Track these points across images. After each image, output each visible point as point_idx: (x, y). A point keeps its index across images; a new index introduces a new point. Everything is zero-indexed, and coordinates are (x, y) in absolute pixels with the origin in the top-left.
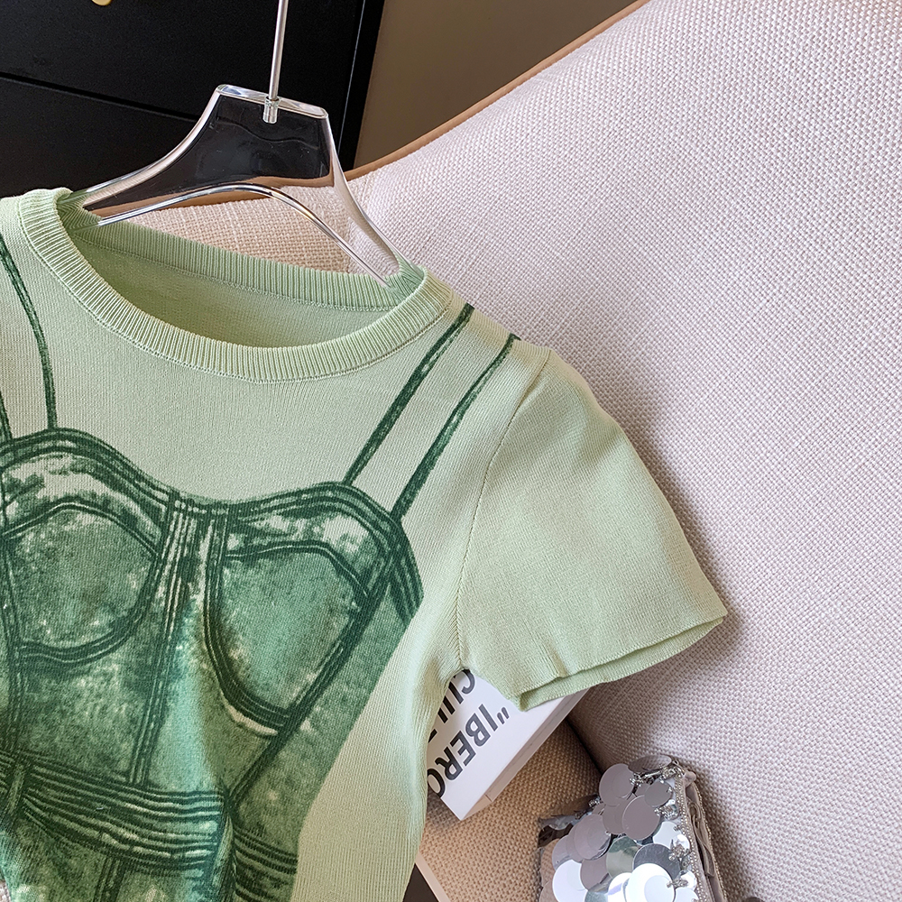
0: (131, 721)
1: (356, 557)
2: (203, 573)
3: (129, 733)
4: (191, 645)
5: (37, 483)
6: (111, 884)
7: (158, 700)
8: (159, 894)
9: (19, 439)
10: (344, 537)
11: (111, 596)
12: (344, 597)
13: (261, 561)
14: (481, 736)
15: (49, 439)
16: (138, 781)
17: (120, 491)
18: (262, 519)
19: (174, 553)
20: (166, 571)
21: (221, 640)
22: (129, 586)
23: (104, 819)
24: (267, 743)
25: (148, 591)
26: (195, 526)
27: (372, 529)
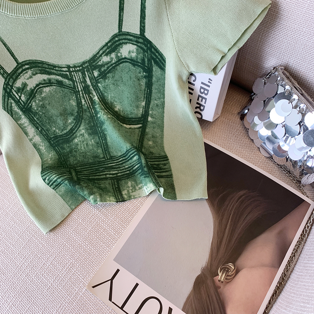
0: (97, 144)
1: (137, 57)
2: (93, 89)
3: (98, 147)
5: (25, 85)
6: (116, 186)
7: (101, 134)
8: (132, 183)
9: (11, 73)
10: (129, 52)
11: (69, 111)
12: (140, 73)
13: (108, 75)
14: (206, 92)
15: (20, 68)
16: (109, 158)
17: (51, 75)
18: (100, 60)
20: (81, 94)
21: (110, 107)
22: (72, 105)
23: (105, 172)
24: (141, 129)
25: (79, 103)
26: (81, 74)
27: (137, 44)
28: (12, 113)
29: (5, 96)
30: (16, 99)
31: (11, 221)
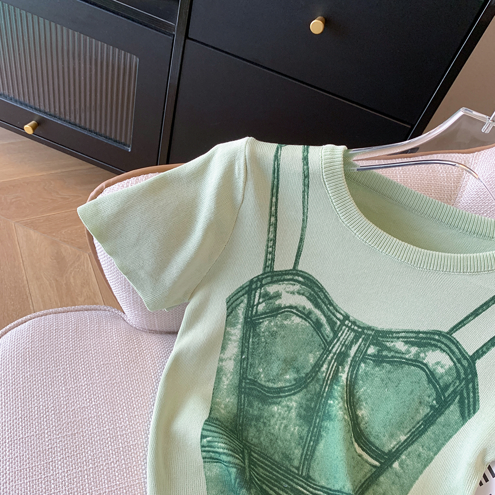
0: (300, 438)
1: (442, 376)
2: (349, 363)
3: (299, 444)
4: (339, 403)
5: (278, 296)
7: (316, 429)
9: (276, 272)
10: (438, 363)
11: (298, 364)
12: (429, 397)
13: (385, 364)
15: (292, 274)
16: (304, 475)
17: (318, 309)
18: (392, 342)
19: (337, 348)
20: (330, 357)
21: (353, 403)
22: (308, 361)
24: (374, 470)
25: (318, 366)
26: (353, 337)
27: (456, 362)
28: (231, 312)
29: (243, 289)
30: (252, 302)
31: (114, 453)
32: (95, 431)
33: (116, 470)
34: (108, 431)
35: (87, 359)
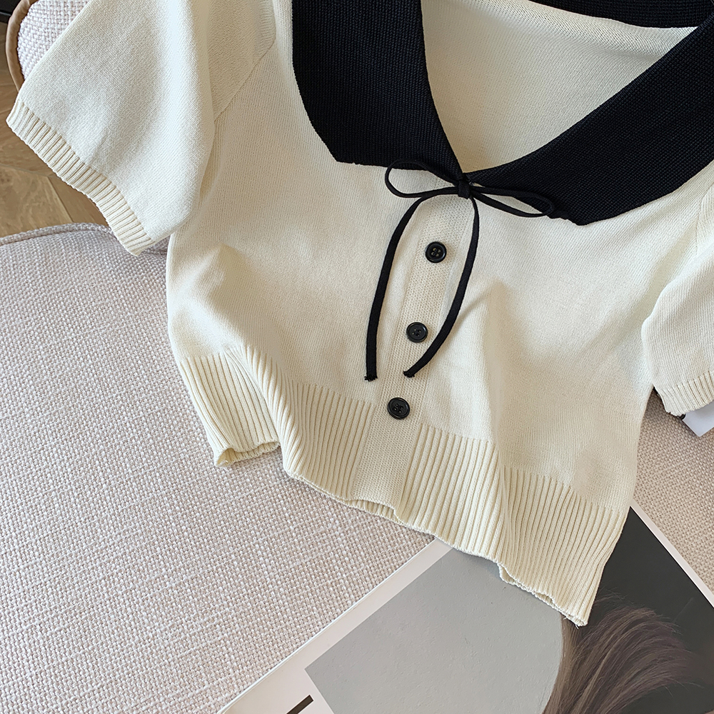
32: (100, 400)
33: (141, 448)
34: (119, 397)
35: (69, 301)
